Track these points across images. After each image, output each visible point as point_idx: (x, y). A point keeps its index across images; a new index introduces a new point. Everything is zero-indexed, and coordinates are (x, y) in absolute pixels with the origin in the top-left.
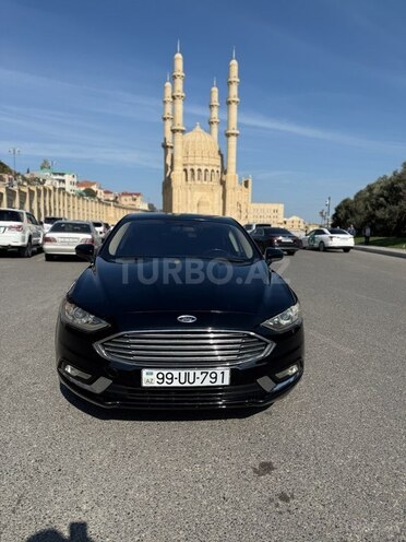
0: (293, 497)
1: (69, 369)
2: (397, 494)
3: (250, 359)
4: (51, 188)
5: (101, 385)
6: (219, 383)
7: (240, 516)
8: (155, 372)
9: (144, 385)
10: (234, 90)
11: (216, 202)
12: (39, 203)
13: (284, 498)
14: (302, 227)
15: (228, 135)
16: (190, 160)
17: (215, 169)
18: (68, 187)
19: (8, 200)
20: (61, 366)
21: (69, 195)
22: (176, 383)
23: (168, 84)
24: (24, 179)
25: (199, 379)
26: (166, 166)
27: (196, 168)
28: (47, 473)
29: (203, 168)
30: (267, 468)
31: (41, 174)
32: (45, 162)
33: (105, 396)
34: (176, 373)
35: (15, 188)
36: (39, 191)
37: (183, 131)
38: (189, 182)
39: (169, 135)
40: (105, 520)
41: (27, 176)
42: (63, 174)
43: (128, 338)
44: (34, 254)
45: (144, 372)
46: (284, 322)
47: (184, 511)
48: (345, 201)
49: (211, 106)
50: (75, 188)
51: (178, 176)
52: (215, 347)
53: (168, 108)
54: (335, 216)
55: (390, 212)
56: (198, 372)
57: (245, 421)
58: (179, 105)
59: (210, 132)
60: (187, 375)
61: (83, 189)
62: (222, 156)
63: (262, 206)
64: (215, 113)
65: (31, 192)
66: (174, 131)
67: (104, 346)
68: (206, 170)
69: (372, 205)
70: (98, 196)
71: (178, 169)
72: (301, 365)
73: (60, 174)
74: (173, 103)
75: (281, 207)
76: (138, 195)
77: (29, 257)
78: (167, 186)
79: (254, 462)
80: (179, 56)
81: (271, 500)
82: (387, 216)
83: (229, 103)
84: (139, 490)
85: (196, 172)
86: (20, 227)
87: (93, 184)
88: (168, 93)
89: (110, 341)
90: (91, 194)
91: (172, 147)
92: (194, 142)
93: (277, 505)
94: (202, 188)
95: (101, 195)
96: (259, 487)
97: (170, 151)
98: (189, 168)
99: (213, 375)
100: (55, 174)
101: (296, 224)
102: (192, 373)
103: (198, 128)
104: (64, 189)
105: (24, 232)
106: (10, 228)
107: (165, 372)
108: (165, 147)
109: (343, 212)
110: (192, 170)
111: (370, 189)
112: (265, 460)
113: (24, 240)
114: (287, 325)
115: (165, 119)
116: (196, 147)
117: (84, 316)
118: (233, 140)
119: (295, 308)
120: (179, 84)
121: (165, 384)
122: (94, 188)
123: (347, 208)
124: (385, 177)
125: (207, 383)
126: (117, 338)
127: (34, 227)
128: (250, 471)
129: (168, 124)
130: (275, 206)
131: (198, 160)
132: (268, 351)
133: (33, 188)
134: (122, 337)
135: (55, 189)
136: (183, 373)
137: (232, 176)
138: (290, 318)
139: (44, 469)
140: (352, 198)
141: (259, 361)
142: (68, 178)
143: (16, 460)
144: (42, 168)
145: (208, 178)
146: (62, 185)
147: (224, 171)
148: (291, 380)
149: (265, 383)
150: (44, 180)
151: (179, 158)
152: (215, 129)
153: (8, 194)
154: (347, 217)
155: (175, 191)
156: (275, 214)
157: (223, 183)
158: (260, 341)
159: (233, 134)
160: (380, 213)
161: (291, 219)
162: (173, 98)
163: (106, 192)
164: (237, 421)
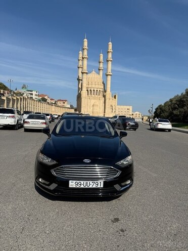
0: (126, 230)
1: (40, 180)
2: (166, 231)
3: (111, 177)
4: (26, 97)
5: (53, 186)
6: (99, 186)
7: (105, 236)
8: (74, 182)
9: (70, 186)
10: (110, 55)
11: (101, 105)
12: (21, 104)
13: (122, 231)
14: (141, 117)
15: (107, 75)
16: (90, 86)
17: (101, 90)
18: (34, 97)
19: (7, 102)
20: (37, 178)
21: (34, 101)
22: (82, 186)
23: (81, 52)
24: (14, 93)
25: (91, 185)
26: (79, 88)
27: (92, 89)
28: (33, 220)
29: (96, 90)
30: (117, 220)
31: (22, 91)
32: (24, 85)
33: (55, 190)
34: (82, 182)
35: (10, 97)
36: (21, 99)
37: (87, 73)
38: (89, 96)
39: (80, 75)
40: (55, 237)
41: (16, 92)
42: (32, 91)
43: (64, 168)
44: (19, 128)
45: (70, 181)
46: (125, 163)
47: (84, 234)
48: (160, 106)
49: (100, 62)
50: (37, 97)
51: (84, 93)
52: (99, 172)
53: (80, 63)
54: (155, 112)
55: (180, 112)
56: (91, 182)
57: (109, 202)
58: (85, 61)
59: (99, 74)
60: (87, 183)
61: (41, 98)
62: (104, 84)
63: (122, 107)
64: (101, 65)
65: (17, 99)
66: (83, 73)
67: (55, 171)
68: (97, 90)
69: (172, 108)
70: (48, 101)
71: (84, 90)
72: (132, 180)
73: (30, 91)
74: (82, 60)
75: (131, 108)
76: (66, 101)
77: (17, 130)
78: (79, 97)
79: (112, 218)
80: (85, 40)
81: (117, 231)
82: (178, 113)
83: (108, 61)
84: (68, 227)
85: (92, 91)
86: (13, 116)
87: (46, 96)
88: (81, 56)
89: (57, 169)
90: (44, 100)
91: (82, 80)
92: (91, 78)
93: (120, 233)
94: (94, 98)
95: (49, 100)
96: (113, 227)
97: (81, 82)
98: (89, 89)
99: (97, 183)
100: (28, 91)
101: (138, 115)
102: (88, 182)
103: (94, 72)
104: (32, 98)
105: (15, 119)
106: (9, 117)
107: (78, 182)
108: (79, 80)
109: (159, 111)
110: (91, 90)
111: (171, 100)
112: (116, 217)
113: (15, 122)
114: (126, 164)
115: (79, 68)
116: (93, 80)
117: (47, 159)
118: (109, 77)
119: (130, 157)
120: (86, 52)
121: (78, 187)
122: (46, 97)
123: (161, 109)
124: (178, 95)
125: (94, 186)
126: (60, 168)
127: (19, 116)
128: (110, 221)
129: (80, 70)
130: (128, 107)
131: (93, 86)
132: (118, 174)
133: (18, 98)
134: (62, 167)
135: (28, 98)
136: (85, 182)
137: (109, 94)
138: (127, 161)
139: (31, 218)
140: (163, 105)
141: (115, 178)
142: (34, 93)
143: (20, 215)
144: (23, 88)
145: (98, 94)
146: (31, 96)
147: (105, 91)
148: (128, 186)
149: (117, 187)
150: (23, 94)
151: (85, 85)
152: (101, 72)
153: (7, 100)
154: (160, 113)
155: (83, 100)
156: (128, 111)
157: (104, 96)
158: (115, 170)
159: (109, 75)
160: (175, 112)
161: (135, 113)
162: (83, 58)
163: (51, 99)
164: (106, 202)
